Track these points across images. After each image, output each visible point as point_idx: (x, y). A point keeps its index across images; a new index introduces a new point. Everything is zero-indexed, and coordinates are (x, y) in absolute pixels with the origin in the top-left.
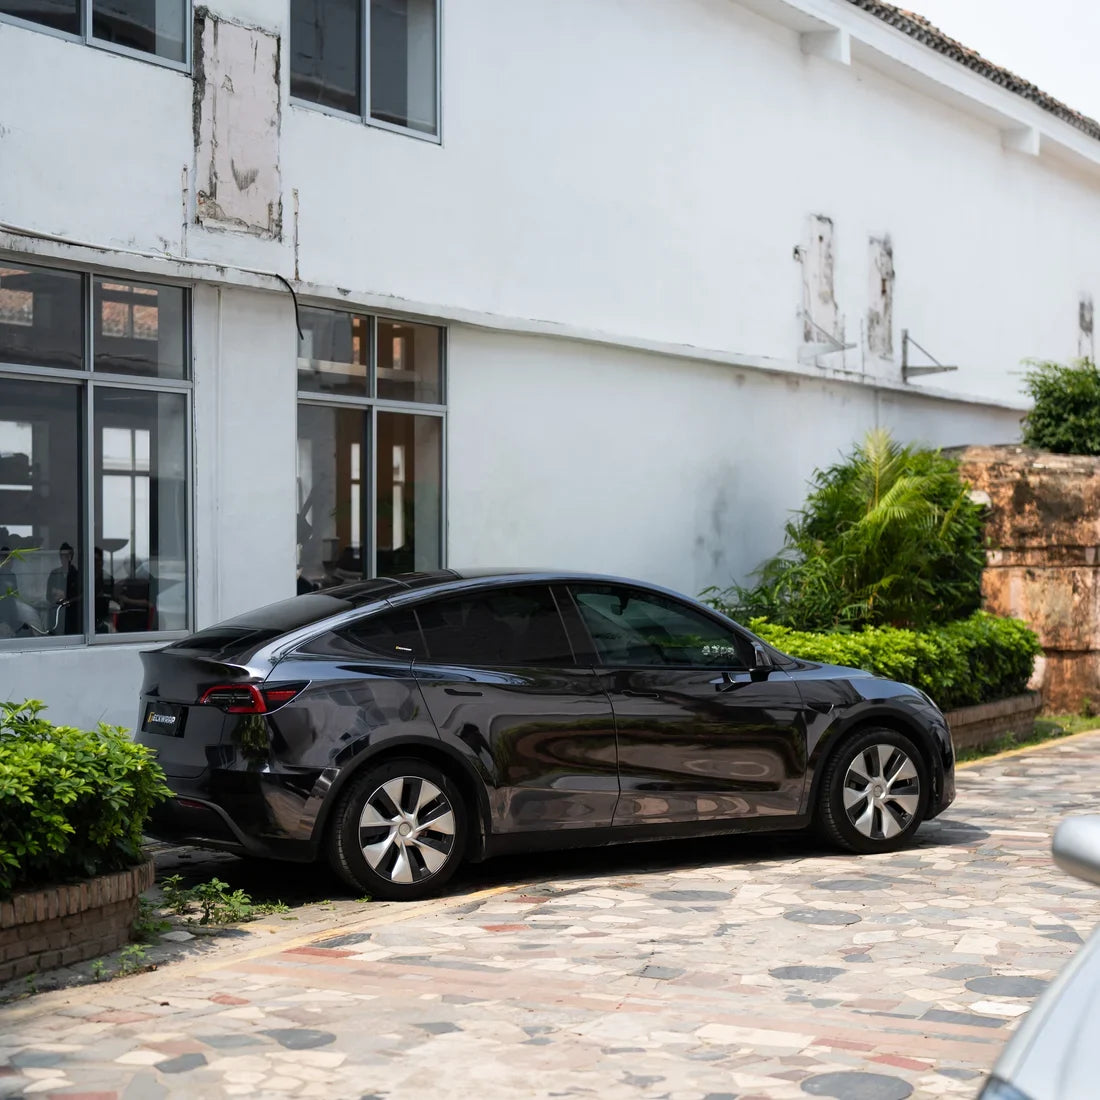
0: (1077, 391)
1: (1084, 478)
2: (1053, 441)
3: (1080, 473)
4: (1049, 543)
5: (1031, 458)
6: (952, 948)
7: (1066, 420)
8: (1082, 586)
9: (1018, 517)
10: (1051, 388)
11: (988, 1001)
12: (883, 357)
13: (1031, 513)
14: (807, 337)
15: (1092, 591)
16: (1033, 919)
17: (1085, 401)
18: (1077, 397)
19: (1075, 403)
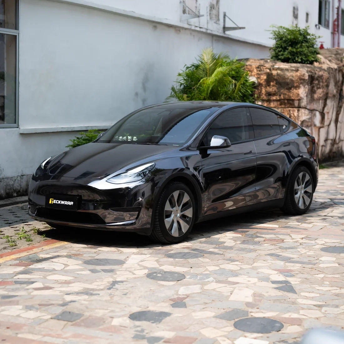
0: (292, 37)
1: (294, 72)
2: (282, 57)
3: (293, 70)
4: (280, 98)
5: (274, 64)
6: (229, 296)
7: (288, 49)
8: (293, 116)
9: (268, 87)
10: (282, 36)
11: (245, 337)
12: (216, 23)
13: (273, 86)
14: (184, 12)
15: (297, 118)
16: (270, 277)
17: (295, 42)
18: (292, 40)
19: (291, 43)
